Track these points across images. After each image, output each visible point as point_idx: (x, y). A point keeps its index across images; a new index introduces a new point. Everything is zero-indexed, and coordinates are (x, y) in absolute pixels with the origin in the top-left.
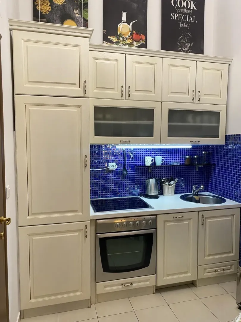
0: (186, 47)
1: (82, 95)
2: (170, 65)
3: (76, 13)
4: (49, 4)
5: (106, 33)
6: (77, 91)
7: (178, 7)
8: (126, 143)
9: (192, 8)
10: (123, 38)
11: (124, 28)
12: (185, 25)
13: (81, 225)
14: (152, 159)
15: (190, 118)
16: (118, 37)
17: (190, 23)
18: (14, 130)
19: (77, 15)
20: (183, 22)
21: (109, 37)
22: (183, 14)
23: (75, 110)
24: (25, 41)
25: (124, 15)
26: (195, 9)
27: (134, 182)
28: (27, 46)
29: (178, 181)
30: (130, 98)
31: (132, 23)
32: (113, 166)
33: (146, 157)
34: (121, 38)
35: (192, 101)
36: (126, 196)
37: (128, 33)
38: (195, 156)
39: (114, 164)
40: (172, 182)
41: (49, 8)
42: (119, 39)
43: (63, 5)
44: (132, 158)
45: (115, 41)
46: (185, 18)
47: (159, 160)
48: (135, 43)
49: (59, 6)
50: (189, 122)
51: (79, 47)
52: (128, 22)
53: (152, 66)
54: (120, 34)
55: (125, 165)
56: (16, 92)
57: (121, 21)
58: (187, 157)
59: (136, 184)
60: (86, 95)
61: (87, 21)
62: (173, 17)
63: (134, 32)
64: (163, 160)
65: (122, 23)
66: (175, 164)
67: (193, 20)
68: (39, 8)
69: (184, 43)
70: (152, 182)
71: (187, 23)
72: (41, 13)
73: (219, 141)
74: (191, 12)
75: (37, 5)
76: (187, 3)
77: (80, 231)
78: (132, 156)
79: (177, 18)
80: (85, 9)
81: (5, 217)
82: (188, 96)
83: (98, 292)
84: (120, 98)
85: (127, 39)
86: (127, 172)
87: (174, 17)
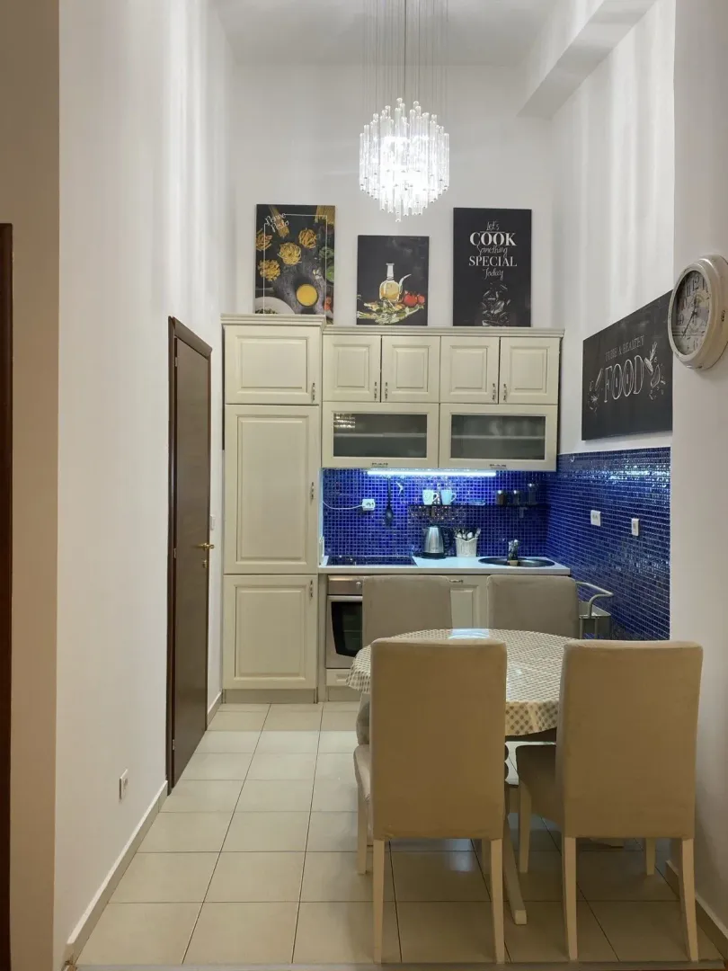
0: (498, 308)
1: (309, 402)
2: (454, 347)
3: (317, 275)
4: (277, 266)
5: (362, 298)
6: (303, 396)
7: (482, 246)
8: (381, 466)
9: (507, 244)
10: (388, 303)
11: (390, 287)
12: (495, 273)
13: (305, 580)
14: (433, 494)
15: (494, 427)
16: (380, 302)
17: (504, 268)
18: (223, 448)
19: (317, 277)
20: (491, 269)
21: (366, 305)
22: (491, 255)
23: (299, 421)
24: (239, 337)
25: (390, 268)
26: (513, 244)
27: (406, 533)
28: (242, 344)
29: (482, 533)
30: (388, 400)
31: (402, 280)
32: (368, 504)
33: (424, 491)
34: (385, 305)
35: (492, 401)
36: (391, 554)
37: (396, 295)
38: (515, 492)
39: (372, 501)
40: (470, 535)
41: (277, 272)
42: (381, 306)
43: (298, 266)
44: (402, 492)
45: (375, 310)
46: (495, 261)
47: (447, 497)
48: (407, 309)
49: (290, 267)
50: (492, 434)
51: (306, 339)
52: (397, 279)
53: (424, 351)
54: (384, 298)
55: (389, 503)
56: (227, 401)
57: (384, 278)
58: (500, 492)
59: (409, 536)
60: (315, 402)
61: (332, 284)
62: (472, 263)
63: (406, 292)
64: (453, 496)
65: (387, 281)
66: (478, 504)
67: (509, 263)
68: (263, 273)
69: (494, 302)
70: (433, 531)
71: (498, 268)
72: (266, 279)
73: (546, 465)
74: (506, 251)
75: (261, 269)
76: (499, 237)
77: (304, 587)
78: (401, 487)
79: (480, 263)
80: (330, 268)
81: (208, 542)
82: (486, 393)
83: (328, 684)
84: (373, 399)
85: (394, 304)
86: (393, 514)
87: (474, 262)
